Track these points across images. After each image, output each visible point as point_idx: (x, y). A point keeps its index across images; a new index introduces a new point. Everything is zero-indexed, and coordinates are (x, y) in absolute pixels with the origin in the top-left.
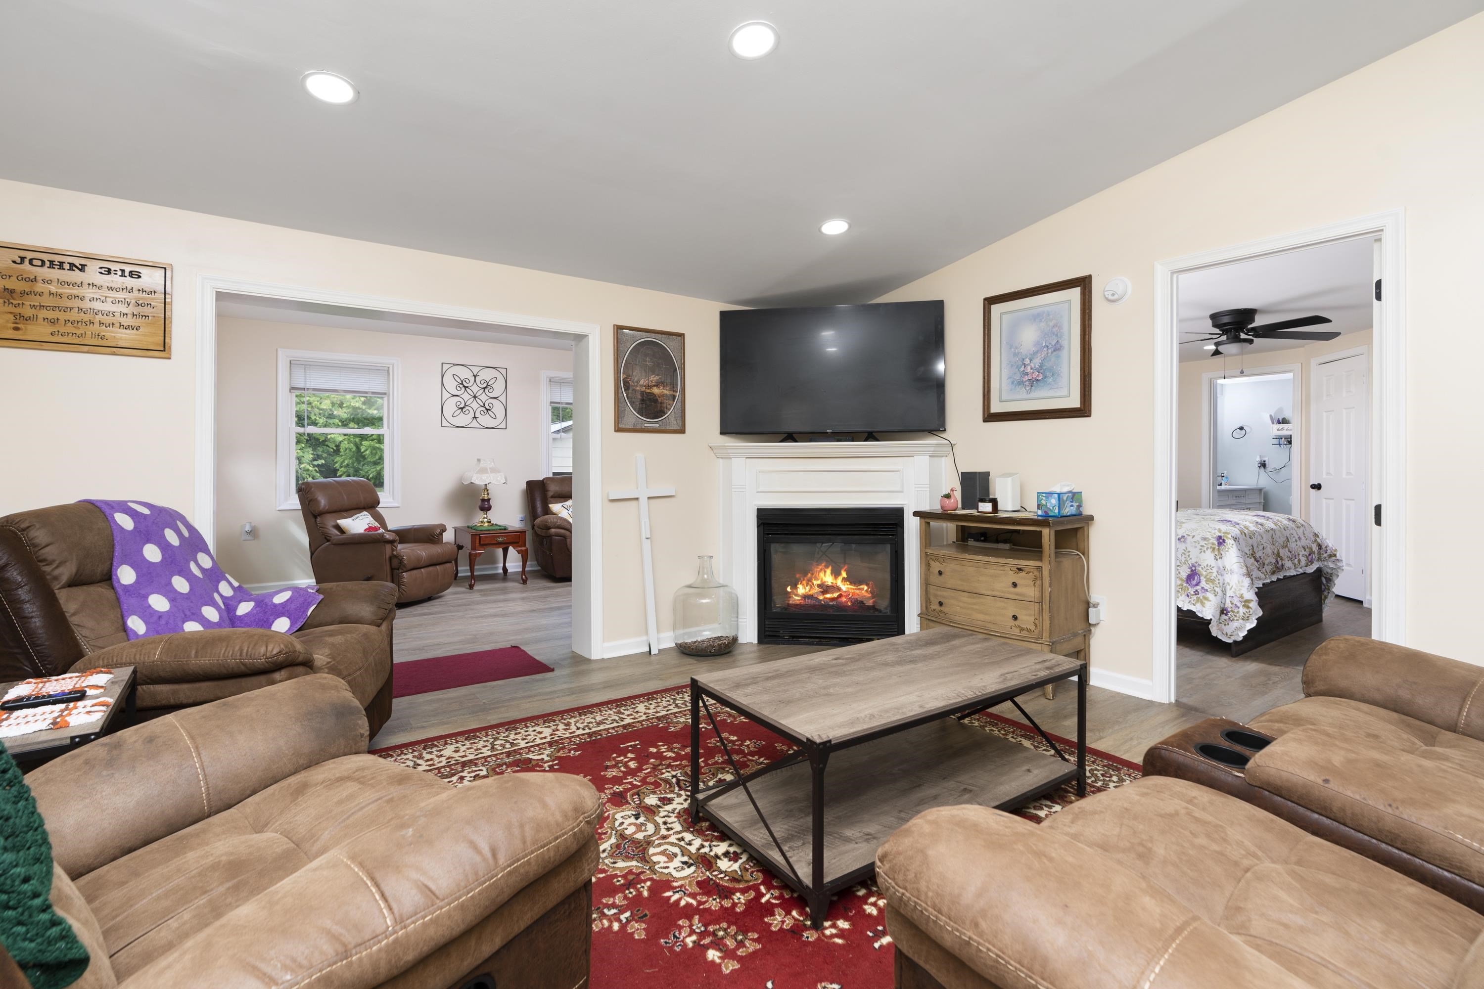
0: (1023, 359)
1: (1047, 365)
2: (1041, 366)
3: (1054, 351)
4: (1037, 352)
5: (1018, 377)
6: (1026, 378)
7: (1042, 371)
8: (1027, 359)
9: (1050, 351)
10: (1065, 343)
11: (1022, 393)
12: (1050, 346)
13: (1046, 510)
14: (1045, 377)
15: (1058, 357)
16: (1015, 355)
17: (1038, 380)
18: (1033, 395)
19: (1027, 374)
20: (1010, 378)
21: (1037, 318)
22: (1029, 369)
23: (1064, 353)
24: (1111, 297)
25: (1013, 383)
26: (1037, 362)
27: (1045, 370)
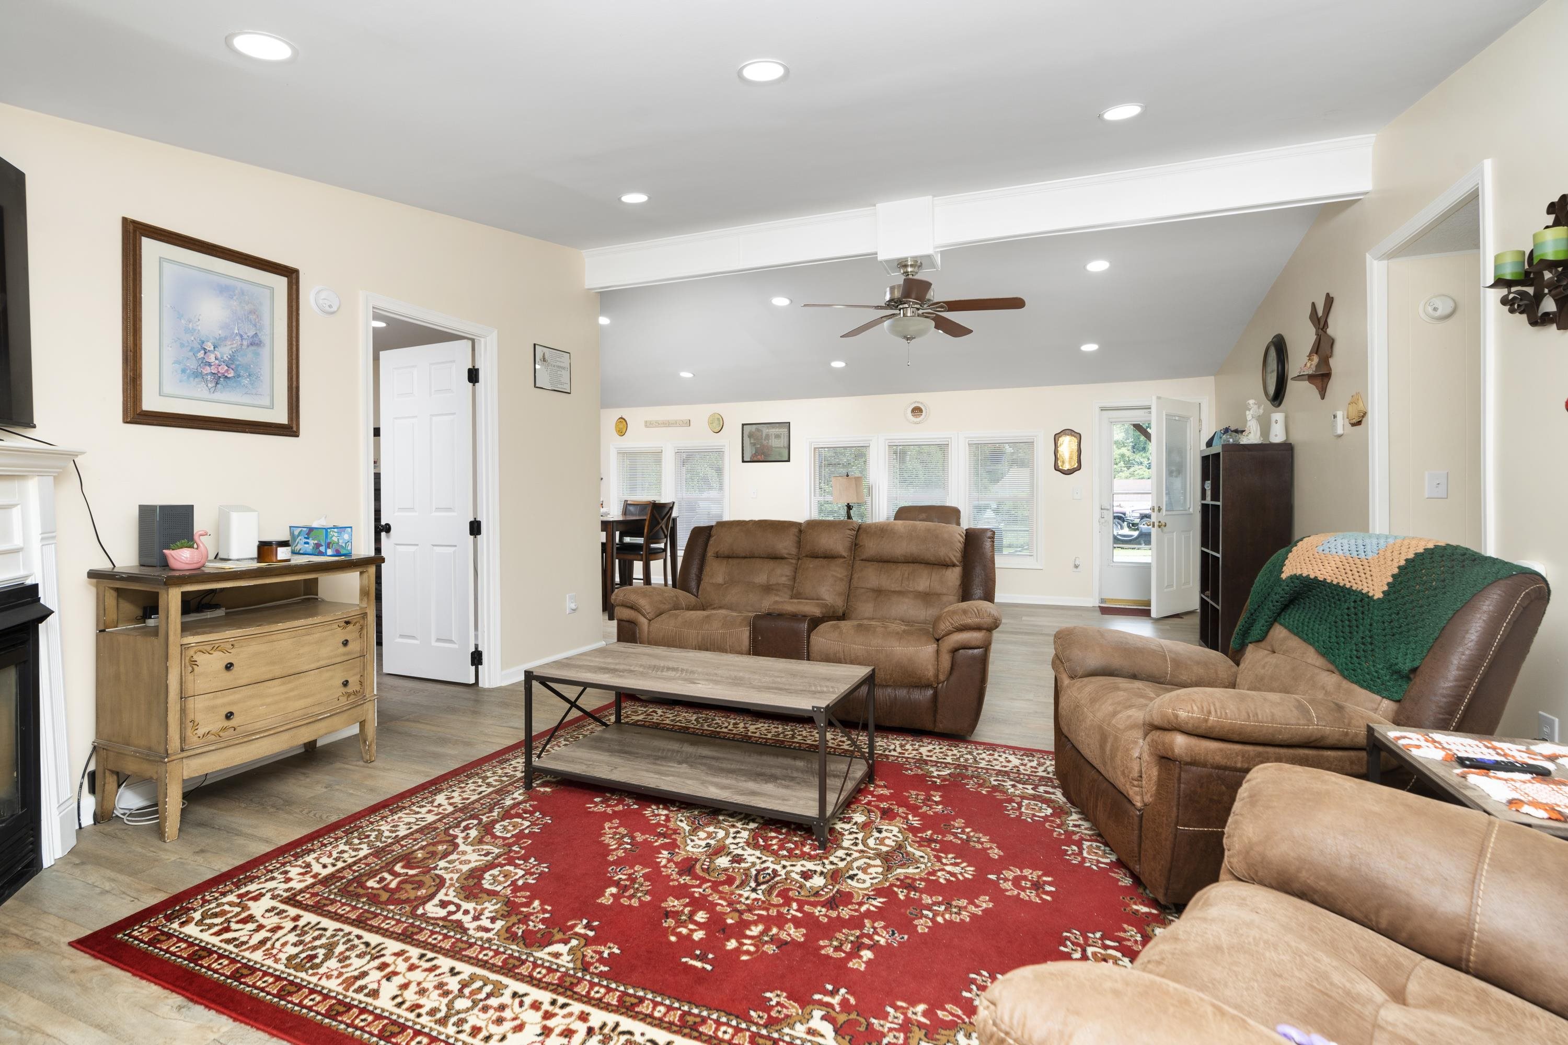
0: (203, 342)
1: (241, 360)
2: (232, 358)
3: (252, 344)
4: (226, 338)
5: (193, 364)
6: (208, 370)
7: (233, 366)
8: (209, 344)
9: (245, 343)
10: (265, 338)
11: (201, 390)
12: (245, 337)
13: (338, 548)
14: (239, 376)
15: (257, 354)
16: (187, 330)
17: (226, 377)
18: (218, 396)
19: (210, 365)
20: (177, 362)
21: (225, 290)
22: (211, 358)
23: (265, 352)
24: (328, 309)
25: (183, 371)
26: (225, 351)
27: (238, 366)
